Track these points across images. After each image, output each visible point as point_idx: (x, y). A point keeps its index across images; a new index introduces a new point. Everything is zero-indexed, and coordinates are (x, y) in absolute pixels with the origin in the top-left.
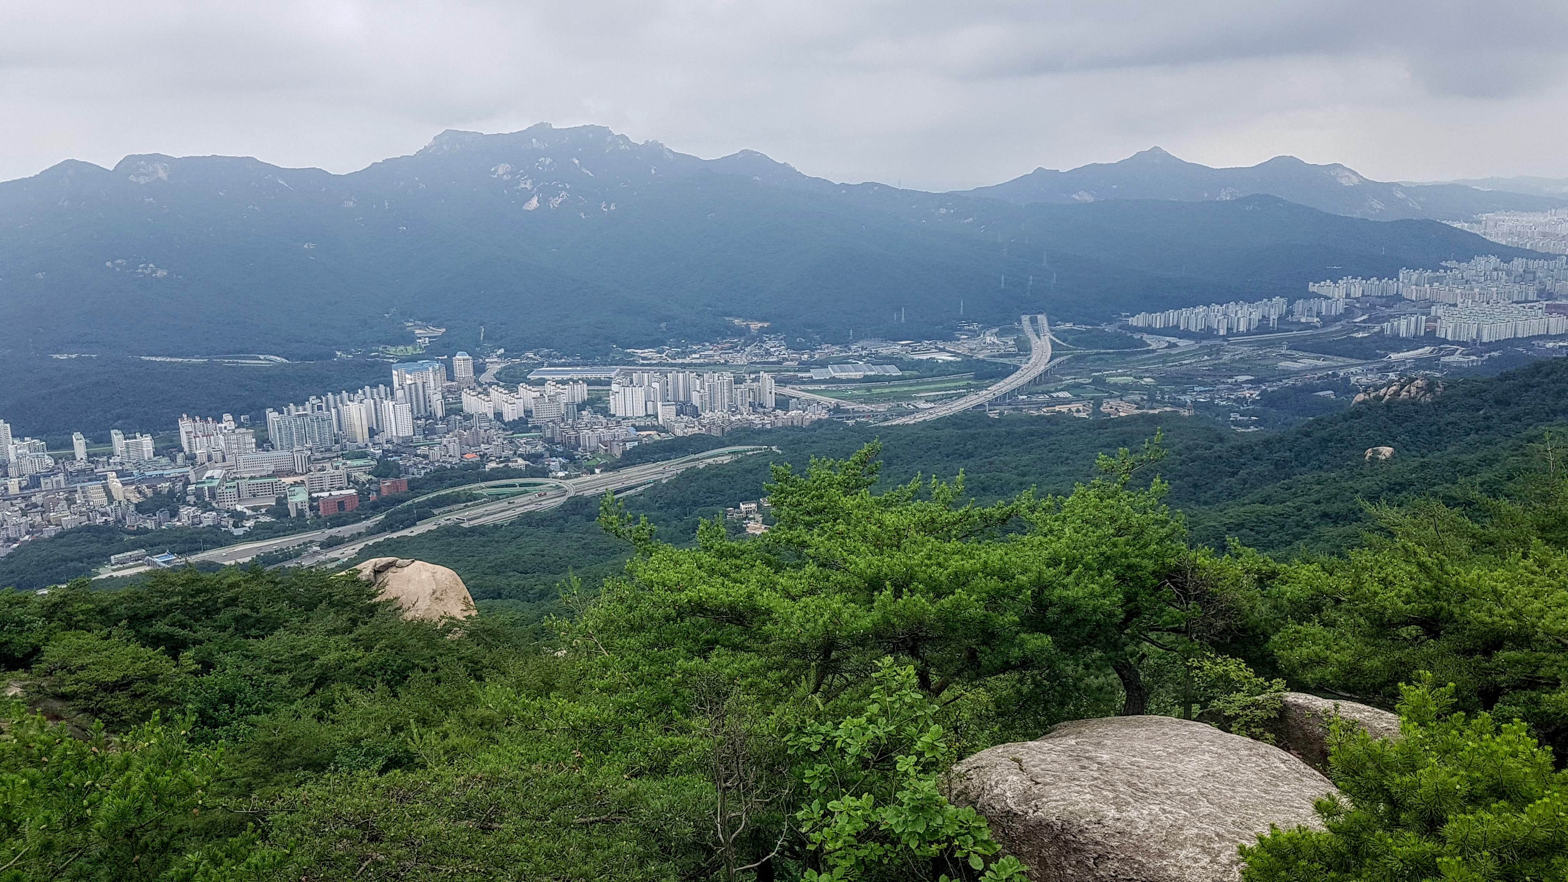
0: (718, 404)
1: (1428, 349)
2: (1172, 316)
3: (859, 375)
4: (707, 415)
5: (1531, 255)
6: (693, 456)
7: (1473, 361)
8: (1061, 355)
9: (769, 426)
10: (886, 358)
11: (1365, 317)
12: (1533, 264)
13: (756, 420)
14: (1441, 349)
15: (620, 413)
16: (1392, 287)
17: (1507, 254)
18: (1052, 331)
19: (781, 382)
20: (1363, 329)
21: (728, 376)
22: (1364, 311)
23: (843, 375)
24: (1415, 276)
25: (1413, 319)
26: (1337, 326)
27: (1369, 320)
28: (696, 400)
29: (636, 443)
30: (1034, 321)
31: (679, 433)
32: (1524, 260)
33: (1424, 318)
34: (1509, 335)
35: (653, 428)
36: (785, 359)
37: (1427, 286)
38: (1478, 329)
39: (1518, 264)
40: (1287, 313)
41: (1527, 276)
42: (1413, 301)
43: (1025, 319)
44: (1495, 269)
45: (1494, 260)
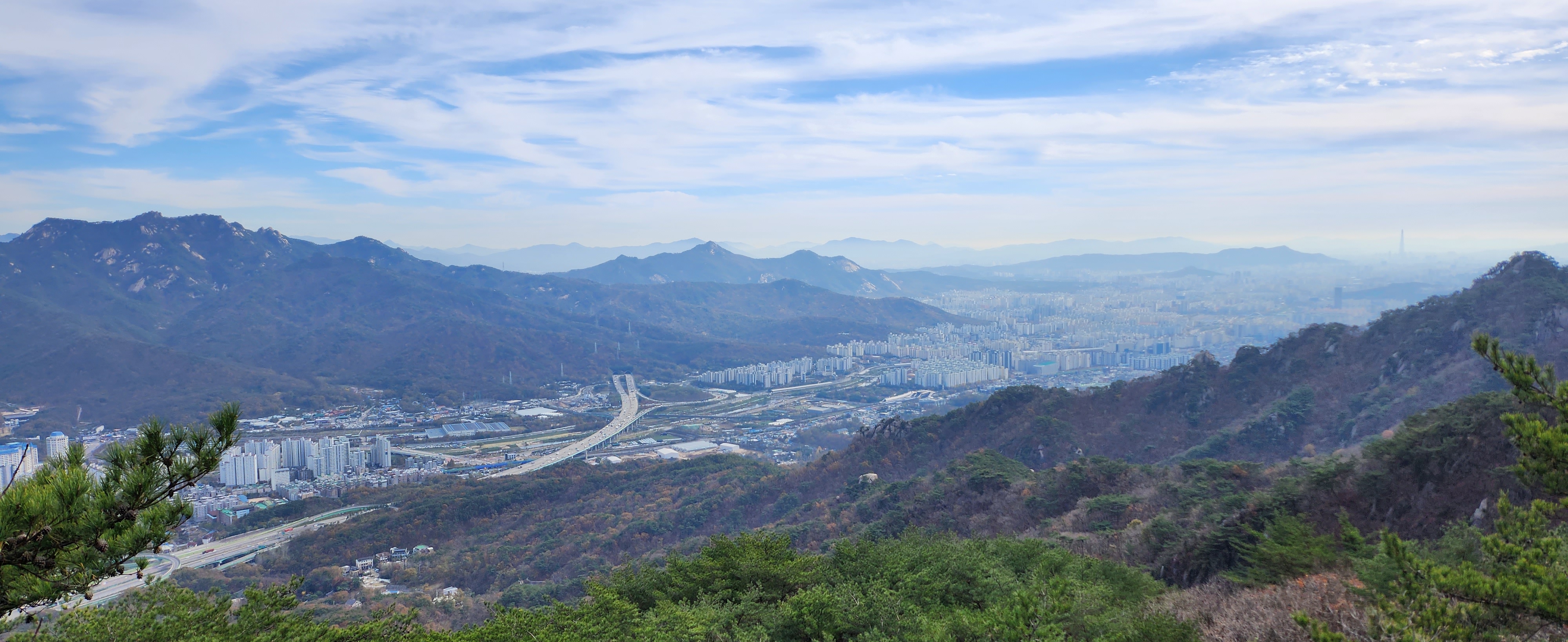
0: (334, 468)
1: (910, 393)
2: (731, 372)
3: (471, 432)
4: (324, 478)
5: (975, 322)
6: (307, 519)
7: (940, 402)
8: (646, 408)
9: (385, 485)
10: (496, 416)
11: (867, 370)
12: (977, 329)
13: (373, 479)
14: (919, 394)
15: (230, 482)
16: (885, 347)
17: (958, 321)
18: (638, 387)
19: (396, 442)
20: (865, 380)
21: (344, 440)
22: (866, 366)
23: (457, 433)
24: (899, 339)
25: (899, 371)
26: (848, 379)
27: (871, 373)
28: (311, 464)
29: (247, 512)
30: (623, 380)
31: (293, 497)
32: (970, 326)
33: (906, 370)
34: (963, 382)
35: (265, 494)
36: (400, 422)
37: (907, 346)
38: (942, 377)
39: (967, 328)
40: (813, 370)
41: (974, 337)
42: (898, 358)
43: (616, 378)
44: (952, 333)
45: (951, 327)
